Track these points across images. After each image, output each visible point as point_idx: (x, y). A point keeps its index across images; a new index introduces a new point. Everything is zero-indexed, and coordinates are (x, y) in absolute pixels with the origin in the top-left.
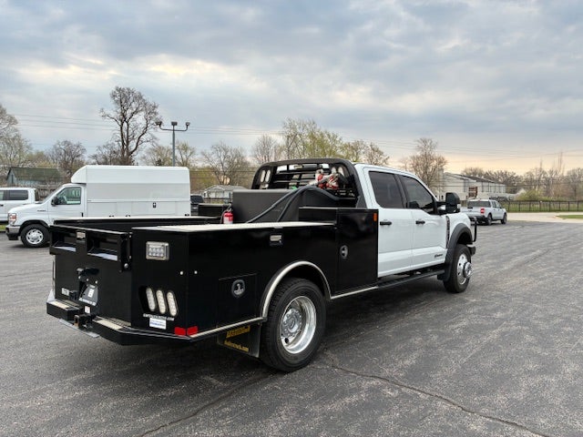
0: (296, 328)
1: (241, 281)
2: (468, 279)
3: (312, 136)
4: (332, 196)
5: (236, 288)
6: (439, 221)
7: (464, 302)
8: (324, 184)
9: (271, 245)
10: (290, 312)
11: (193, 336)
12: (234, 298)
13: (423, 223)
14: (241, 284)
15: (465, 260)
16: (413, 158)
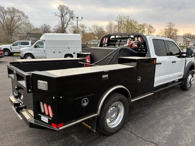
0: (114, 115)
1: (87, 98)
2: (191, 85)
3: (128, 22)
4: (134, 51)
5: (84, 102)
6: (182, 61)
7: (190, 96)
8: (131, 46)
9: (103, 80)
10: (112, 109)
11: (60, 128)
12: (83, 108)
13: (175, 62)
14: (86, 100)
15: (191, 77)
16: (165, 29)
